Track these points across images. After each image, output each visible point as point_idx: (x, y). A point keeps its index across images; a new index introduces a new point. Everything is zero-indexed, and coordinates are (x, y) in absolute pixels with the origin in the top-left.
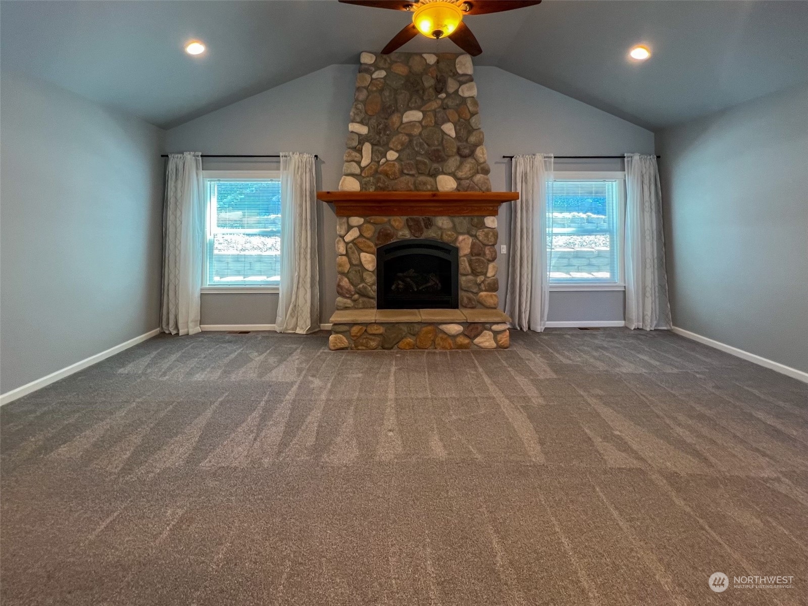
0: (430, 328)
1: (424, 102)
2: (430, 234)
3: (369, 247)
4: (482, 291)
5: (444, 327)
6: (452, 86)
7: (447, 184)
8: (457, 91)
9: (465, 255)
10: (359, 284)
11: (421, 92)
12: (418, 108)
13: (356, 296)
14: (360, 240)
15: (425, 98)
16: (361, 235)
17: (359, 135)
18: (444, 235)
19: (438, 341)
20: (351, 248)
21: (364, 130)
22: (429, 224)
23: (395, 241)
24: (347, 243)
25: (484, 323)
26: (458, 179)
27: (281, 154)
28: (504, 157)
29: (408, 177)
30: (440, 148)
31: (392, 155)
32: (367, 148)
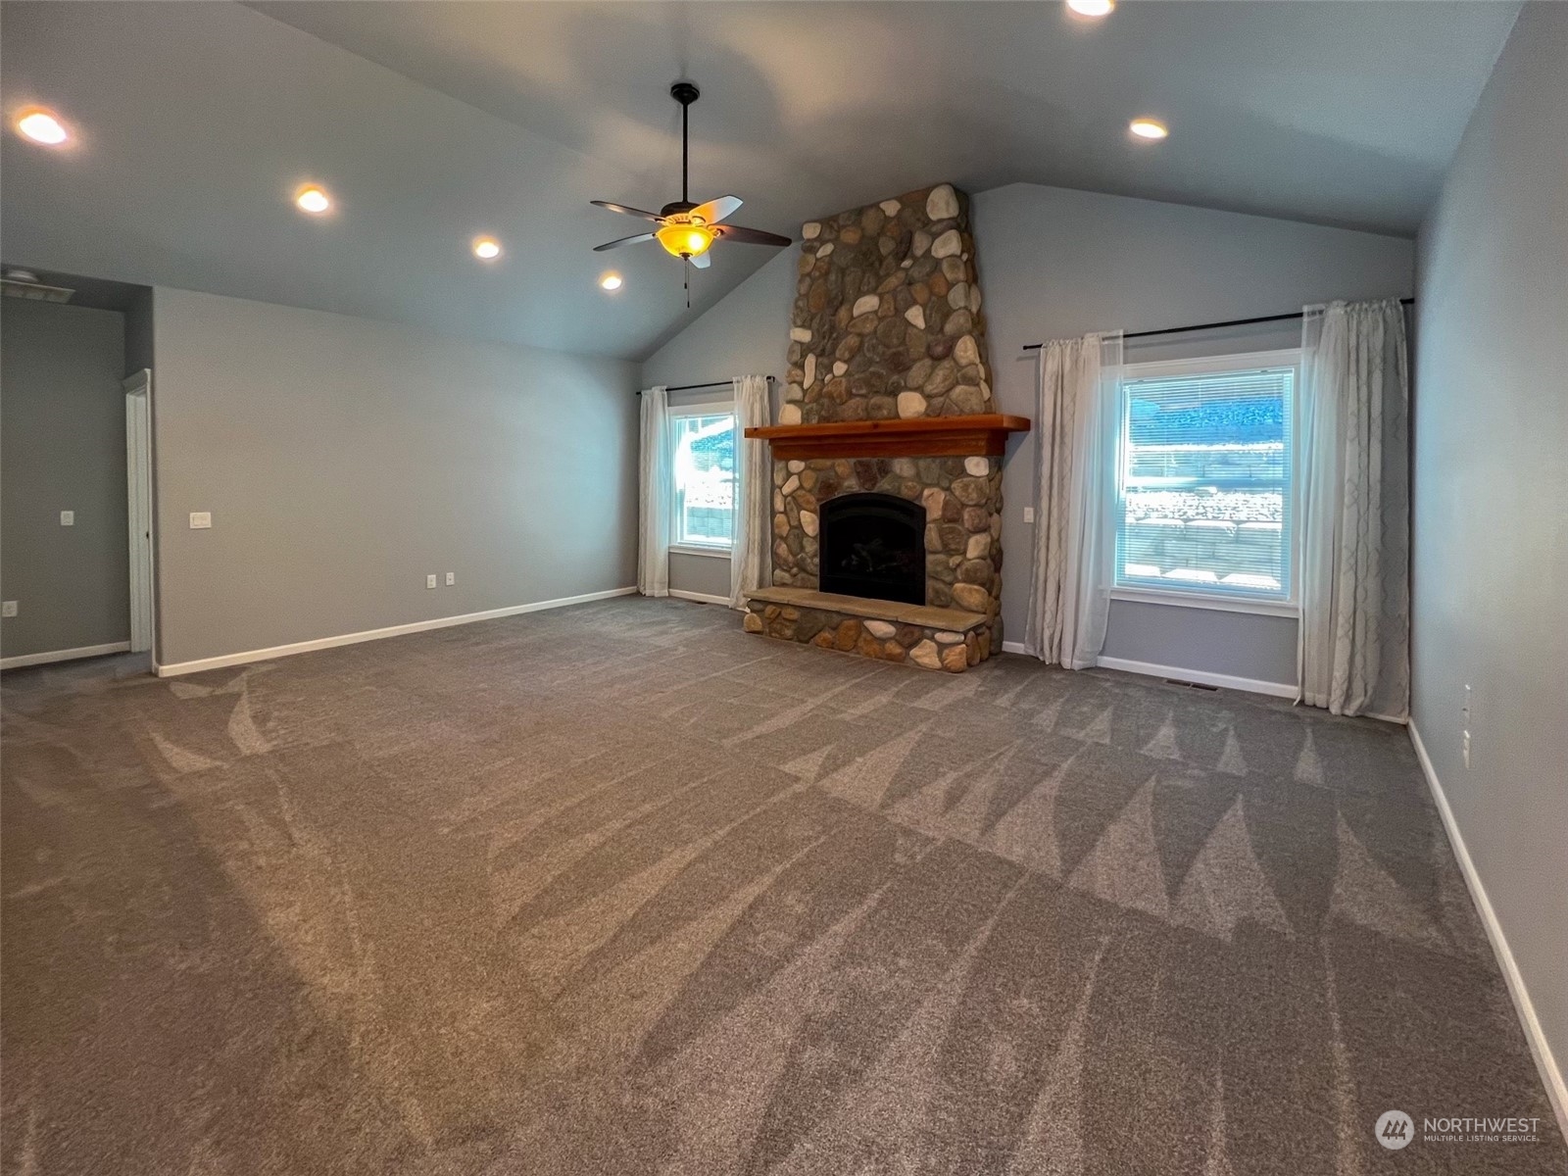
0: (852, 622)
1: (880, 280)
2: (884, 486)
3: (808, 502)
4: (959, 581)
5: (869, 624)
6: (920, 243)
7: (911, 406)
8: (929, 251)
9: (935, 521)
10: (798, 554)
11: (877, 264)
12: (873, 291)
13: (795, 570)
14: (799, 492)
15: (882, 273)
16: (801, 487)
17: (801, 344)
18: (903, 488)
19: (861, 643)
20: (789, 503)
21: (805, 336)
22: (884, 470)
23: (841, 495)
24: (785, 497)
25: (923, 628)
26: (928, 397)
27: (735, 379)
28: (1025, 348)
29: (858, 399)
30: (901, 349)
31: (840, 368)
32: (810, 361)
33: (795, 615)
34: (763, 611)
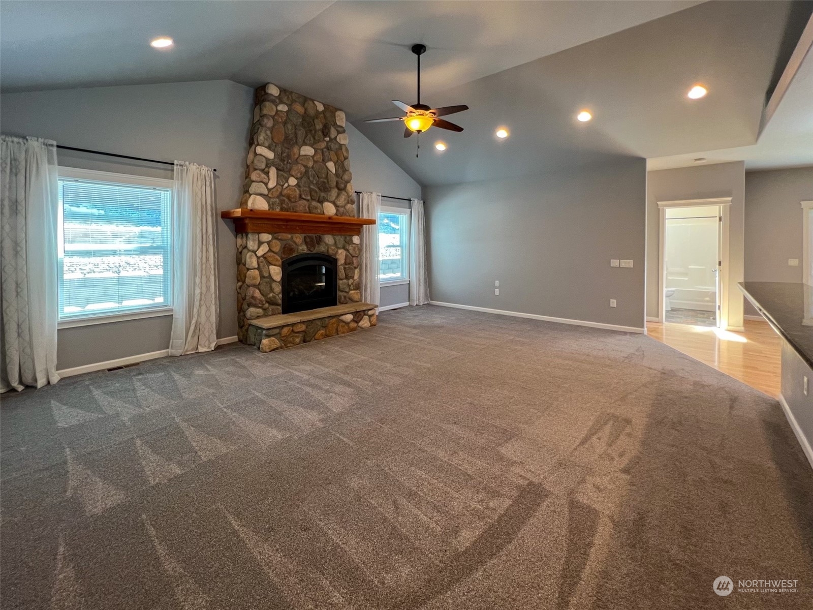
0: (334, 320)
1: (315, 141)
2: (322, 249)
3: (277, 260)
4: (351, 290)
5: (343, 318)
6: (333, 133)
7: (330, 209)
8: (336, 137)
9: (341, 265)
10: (269, 294)
11: (313, 132)
12: (312, 146)
13: (267, 305)
14: (270, 254)
15: (316, 138)
16: (270, 250)
17: (267, 159)
18: (330, 250)
19: (340, 329)
20: (262, 262)
21: (270, 155)
22: (319, 240)
23: (295, 255)
24: (258, 258)
25: (364, 311)
26: (336, 206)
27: (176, 162)
28: (355, 192)
29: (304, 201)
30: (325, 180)
31: (293, 181)
32: (273, 172)
33: (303, 327)
34: (280, 333)
